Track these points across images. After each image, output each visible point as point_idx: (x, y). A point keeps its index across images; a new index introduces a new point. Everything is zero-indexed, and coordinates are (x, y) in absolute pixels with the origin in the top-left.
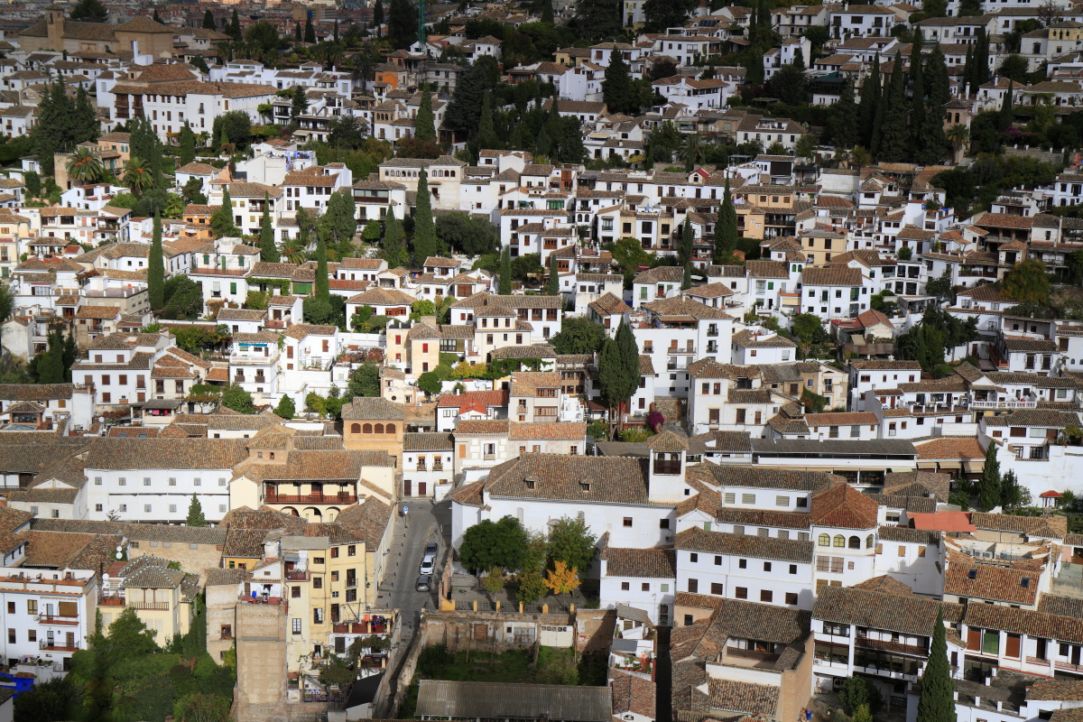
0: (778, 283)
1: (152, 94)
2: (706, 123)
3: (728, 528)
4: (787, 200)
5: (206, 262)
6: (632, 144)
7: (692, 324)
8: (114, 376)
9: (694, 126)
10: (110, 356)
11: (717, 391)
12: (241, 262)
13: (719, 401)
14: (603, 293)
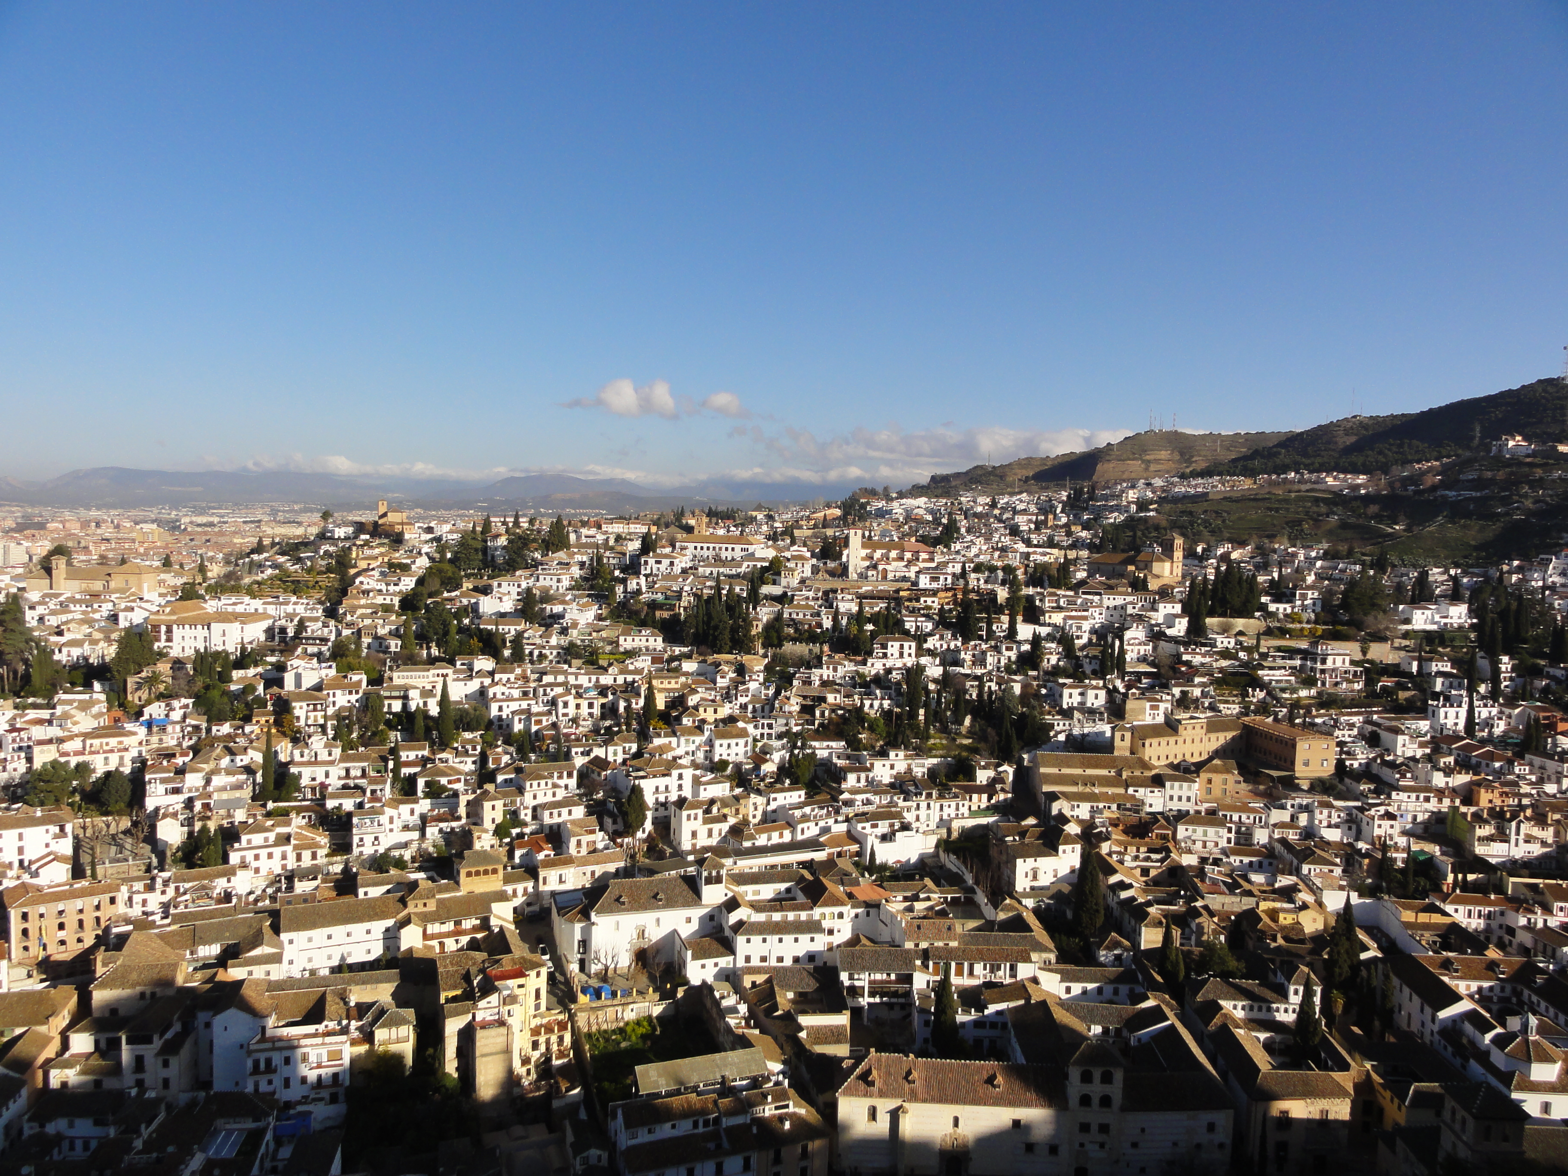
0: (698, 740)
1: (181, 623)
2: (598, 631)
3: (761, 917)
4: (676, 683)
5: (302, 756)
6: (553, 648)
7: (667, 774)
8: (263, 853)
9: (590, 635)
10: (257, 839)
12: (330, 755)
14: (592, 755)
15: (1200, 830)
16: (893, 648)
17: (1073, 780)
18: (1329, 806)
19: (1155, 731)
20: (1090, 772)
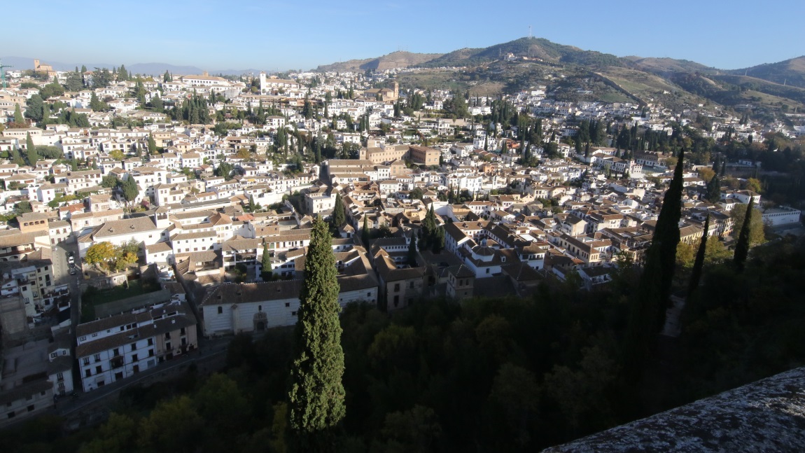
0: (174, 159)
2: (132, 114)
3: (187, 232)
4: (168, 136)
6: (107, 121)
7: (152, 174)
9: (128, 115)
11: (166, 192)
13: (167, 195)
15: (388, 185)
16: (275, 121)
17: (342, 170)
18: (435, 174)
19: (376, 150)
20: (349, 166)
